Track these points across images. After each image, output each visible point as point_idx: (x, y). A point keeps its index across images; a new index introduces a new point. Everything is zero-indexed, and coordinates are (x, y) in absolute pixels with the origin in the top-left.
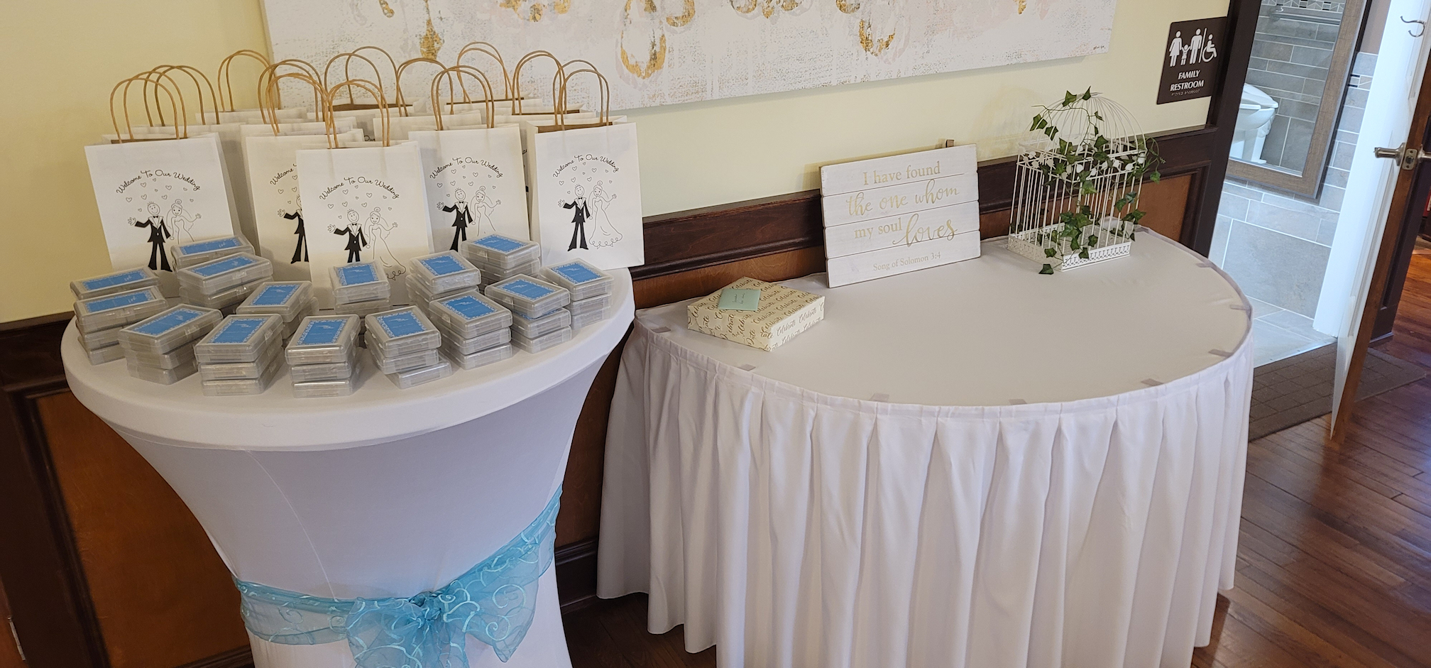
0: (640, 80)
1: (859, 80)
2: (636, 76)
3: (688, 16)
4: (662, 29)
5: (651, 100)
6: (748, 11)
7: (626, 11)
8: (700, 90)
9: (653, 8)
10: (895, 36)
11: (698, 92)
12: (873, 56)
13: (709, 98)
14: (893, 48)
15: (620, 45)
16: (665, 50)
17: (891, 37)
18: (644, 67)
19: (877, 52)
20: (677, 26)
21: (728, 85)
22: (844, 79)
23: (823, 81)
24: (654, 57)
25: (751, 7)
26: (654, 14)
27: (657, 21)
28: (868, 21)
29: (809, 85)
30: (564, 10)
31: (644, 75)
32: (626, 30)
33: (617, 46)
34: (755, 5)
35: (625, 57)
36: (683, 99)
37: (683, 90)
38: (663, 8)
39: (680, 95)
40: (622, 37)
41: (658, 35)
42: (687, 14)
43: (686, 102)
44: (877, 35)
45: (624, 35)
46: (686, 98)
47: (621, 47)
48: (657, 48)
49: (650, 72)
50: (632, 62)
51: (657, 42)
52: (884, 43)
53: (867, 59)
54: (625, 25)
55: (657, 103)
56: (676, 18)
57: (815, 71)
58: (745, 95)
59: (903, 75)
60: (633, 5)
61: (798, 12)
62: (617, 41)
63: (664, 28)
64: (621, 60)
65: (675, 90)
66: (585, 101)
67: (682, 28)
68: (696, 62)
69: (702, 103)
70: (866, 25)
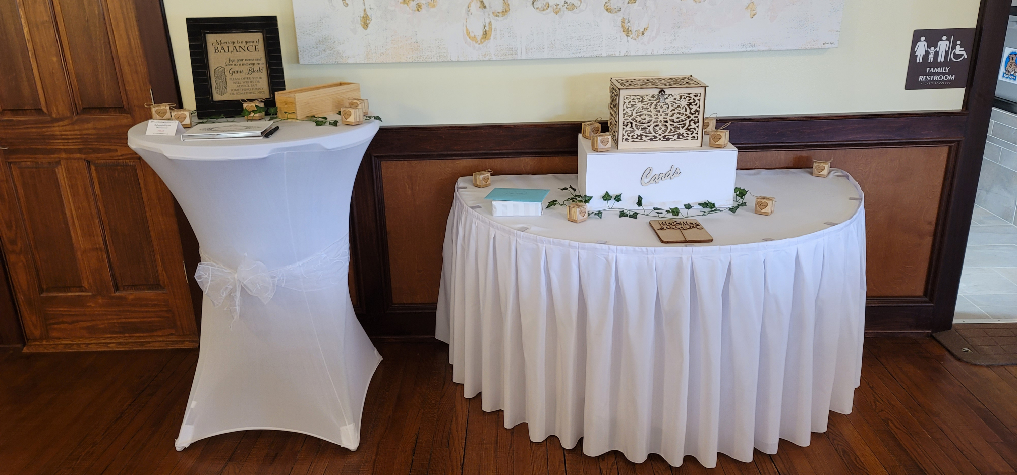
0: (477, 45)
1: (622, 54)
2: (474, 43)
3: (505, 12)
4: (490, 18)
5: (483, 57)
6: (544, 10)
7: (468, 7)
9: (485, 7)
10: (649, 28)
11: (512, 54)
12: (632, 40)
13: (519, 57)
14: (648, 36)
16: (491, 29)
17: (646, 29)
18: (479, 38)
19: (636, 38)
20: (499, 17)
21: (531, 51)
24: (485, 33)
25: (545, 8)
26: (485, 10)
27: (487, 14)
28: (627, 19)
30: (434, 6)
31: (479, 42)
32: (468, 18)
33: (463, 26)
34: (548, 7)
35: (468, 32)
37: (503, 52)
38: (490, 7)
39: (501, 55)
40: (466, 22)
41: (488, 21)
42: (505, 10)
44: (635, 27)
45: (467, 20)
46: (505, 57)
47: (466, 27)
48: (487, 28)
49: (483, 41)
50: (472, 35)
51: (487, 25)
52: (641, 32)
53: (628, 41)
54: (468, 15)
55: (487, 58)
56: (498, 12)
57: (591, 47)
58: (543, 58)
59: (655, 53)
60: (473, 4)
61: (577, 11)
62: (463, 23)
63: (491, 17)
64: (466, 34)
65: (498, 52)
66: (445, 54)
67: (502, 18)
68: (511, 37)
69: (514, 61)
70: (626, 21)
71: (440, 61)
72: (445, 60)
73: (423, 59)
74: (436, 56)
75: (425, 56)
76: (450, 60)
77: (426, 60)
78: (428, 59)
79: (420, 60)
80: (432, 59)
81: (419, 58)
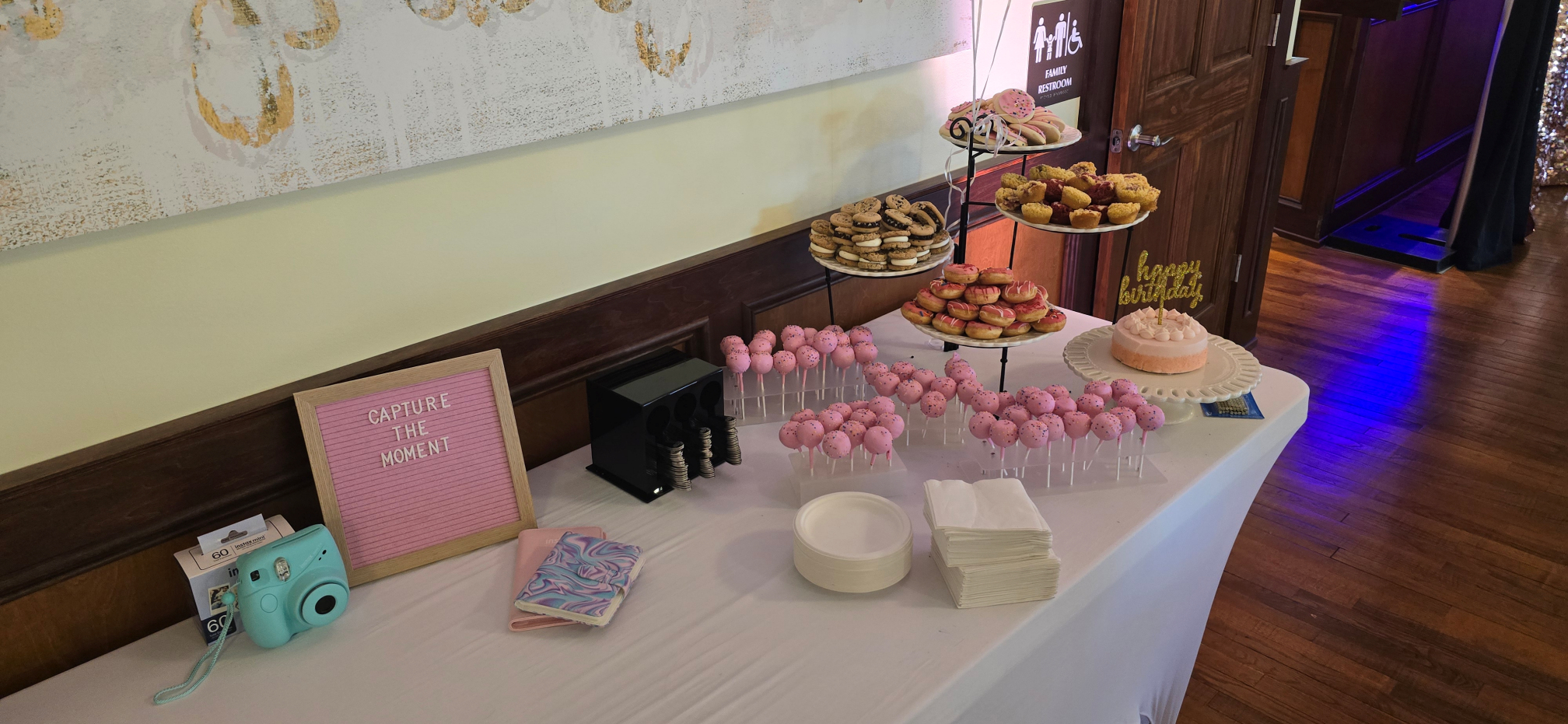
0: (249, 151)
1: (646, 116)
2: (238, 143)
3: (327, 30)
4: (277, 54)
5: (279, 183)
6: (442, 15)
7: (194, 25)
8: (374, 156)
9: (253, 19)
10: (691, 44)
11: (370, 160)
12: (663, 78)
13: (392, 165)
14: (691, 63)
15: (192, 91)
16: (291, 91)
17: (686, 46)
18: (253, 125)
19: (668, 71)
20: (308, 48)
21: (425, 142)
22: (624, 116)
23: (589, 122)
24: (271, 107)
25: (446, 9)
26: (257, 29)
27: (265, 42)
28: (647, 24)
29: (568, 131)
30: (49, 32)
31: (256, 139)
32: (200, 62)
33: (186, 92)
34: (454, 5)
35: (210, 110)
36: (343, 174)
37: (342, 158)
38: (274, 19)
39: (337, 168)
40: (195, 76)
41: (272, 65)
42: (323, 25)
43: (352, 178)
44: (666, 43)
45: (199, 71)
46: (350, 172)
47: (197, 93)
48: (275, 90)
49: (268, 133)
50: (226, 118)
51: (273, 79)
52: (676, 56)
53: (653, 82)
54: (197, 52)
55: (293, 184)
56: (304, 34)
57: (575, 107)
58: (459, 155)
59: (710, 102)
60: (208, 14)
61: (531, 14)
62: (185, 84)
63: (282, 52)
64: (201, 117)
65: (325, 161)
66: (137, 199)
67: (319, 52)
68: (358, 109)
69: (382, 177)
70: (646, 29)
71: (121, 223)
72: (137, 217)
73: (47, 233)
74: (98, 210)
75: (52, 222)
76: (159, 216)
77: (60, 233)
78: (66, 228)
79: (34, 238)
80: (87, 225)
81: (28, 234)
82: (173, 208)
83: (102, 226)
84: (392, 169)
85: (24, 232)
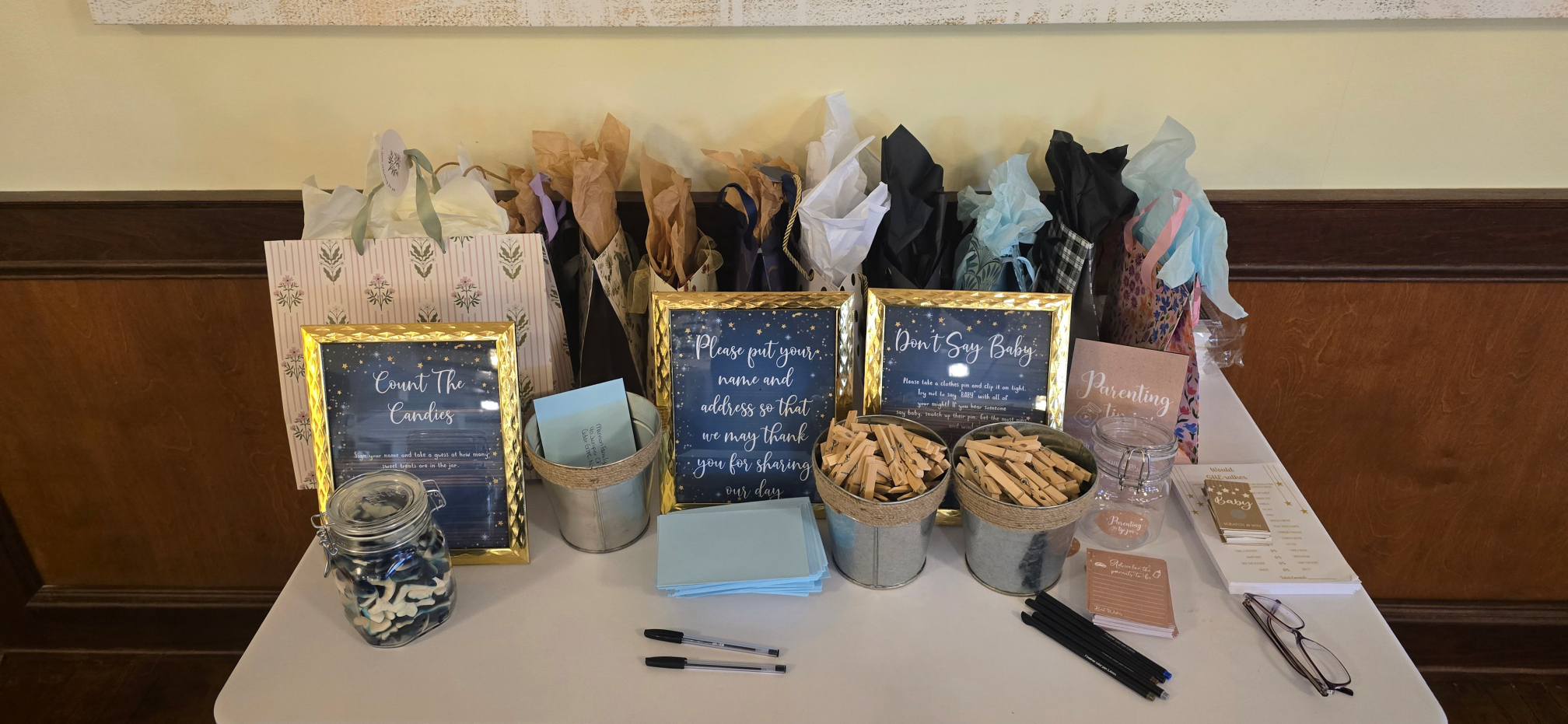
1: (1023, 20)
5: (621, 17)
8: (707, 8)
11: (703, 12)
13: (724, 22)
22: (993, 15)
23: (947, 15)
29: (918, 20)
36: (677, 19)
43: (683, 25)
46: (683, 19)
55: (632, 21)
58: (793, 24)
65: (663, 4)
66: (511, 7)
69: (712, 31)
72: (509, 21)
73: (447, 19)
74: (482, 10)
75: (451, 11)
76: (525, 24)
77: (456, 21)
78: (460, 19)
79: (438, 21)
80: (473, 19)
81: (435, 17)
82: (536, 21)
83: (484, 23)
84: (722, 24)
85: (432, 15)
